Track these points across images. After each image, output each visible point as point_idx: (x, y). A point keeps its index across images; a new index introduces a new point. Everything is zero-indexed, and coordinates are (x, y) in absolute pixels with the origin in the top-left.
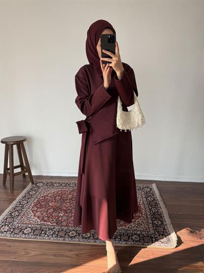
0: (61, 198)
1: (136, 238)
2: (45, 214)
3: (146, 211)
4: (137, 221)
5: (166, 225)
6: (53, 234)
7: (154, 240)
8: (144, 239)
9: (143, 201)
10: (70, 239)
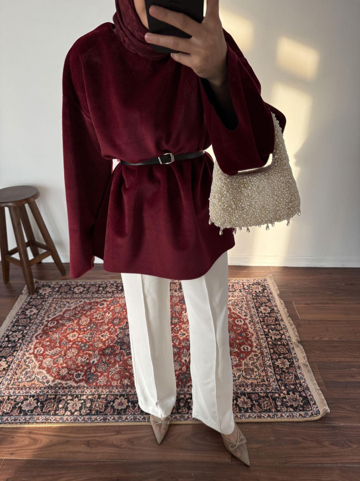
0: (91, 320)
1: (246, 403)
2: (61, 361)
3: (258, 338)
4: (243, 363)
5: (299, 367)
6: (81, 408)
7: (279, 404)
8: (259, 405)
9: (251, 317)
10: (116, 417)
